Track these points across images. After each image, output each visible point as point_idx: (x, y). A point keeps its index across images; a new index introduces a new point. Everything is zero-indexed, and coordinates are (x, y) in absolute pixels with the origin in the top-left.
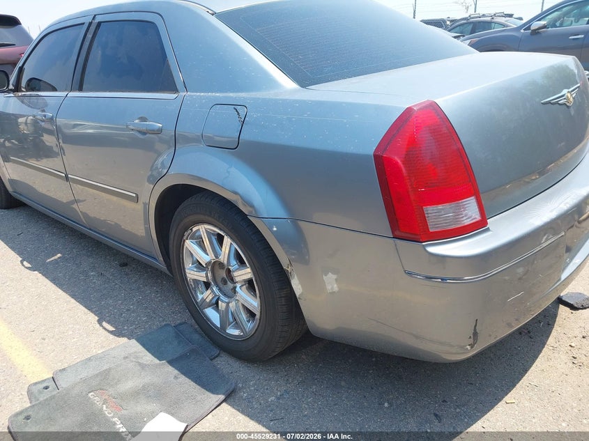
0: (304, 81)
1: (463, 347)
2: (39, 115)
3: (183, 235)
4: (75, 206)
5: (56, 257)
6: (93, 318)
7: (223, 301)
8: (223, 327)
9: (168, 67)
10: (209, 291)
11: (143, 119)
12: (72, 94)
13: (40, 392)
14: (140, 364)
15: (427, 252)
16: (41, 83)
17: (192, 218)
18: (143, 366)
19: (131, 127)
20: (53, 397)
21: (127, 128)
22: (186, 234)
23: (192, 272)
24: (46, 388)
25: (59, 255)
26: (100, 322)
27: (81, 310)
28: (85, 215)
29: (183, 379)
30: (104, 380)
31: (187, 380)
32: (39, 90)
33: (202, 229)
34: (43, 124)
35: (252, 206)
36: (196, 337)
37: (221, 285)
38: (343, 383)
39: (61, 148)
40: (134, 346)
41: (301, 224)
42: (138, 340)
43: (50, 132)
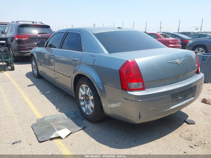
0: (110, 52)
1: (137, 119)
2: (50, 54)
3: (79, 87)
4: (56, 79)
5: (48, 92)
6: (55, 107)
7: (86, 105)
8: (86, 112)
9: (81, 45)
10: (84, 102)
11: (74, 57)
12: (59, 49)
13: (39, 121)
14: (64, 118)
15: (128, 93)
16: (52, 46)
17: (82, 82)
18: (64, 119)
19: (71, 59)
20: (42, 122)
21: (70, 59)
22: (80, 87)
23: (80, 97)
24: (41, 120)
25: (49, 92)
26: (56, 108)
27: (52, 105)
28: (58, 81)
29: (73, 123)
30: (55, 120)
31: (74, 123)
32: (51, 48)
33: (84, 86)
34: (51, 56)
35: (94, 80)
36: (79, 115)
37: (87, 101)
38: (113, 130)
39: (54, 63)
40: (63, 114)
41: (104, 85)
42: (64, 113)
43: (52, 58)
